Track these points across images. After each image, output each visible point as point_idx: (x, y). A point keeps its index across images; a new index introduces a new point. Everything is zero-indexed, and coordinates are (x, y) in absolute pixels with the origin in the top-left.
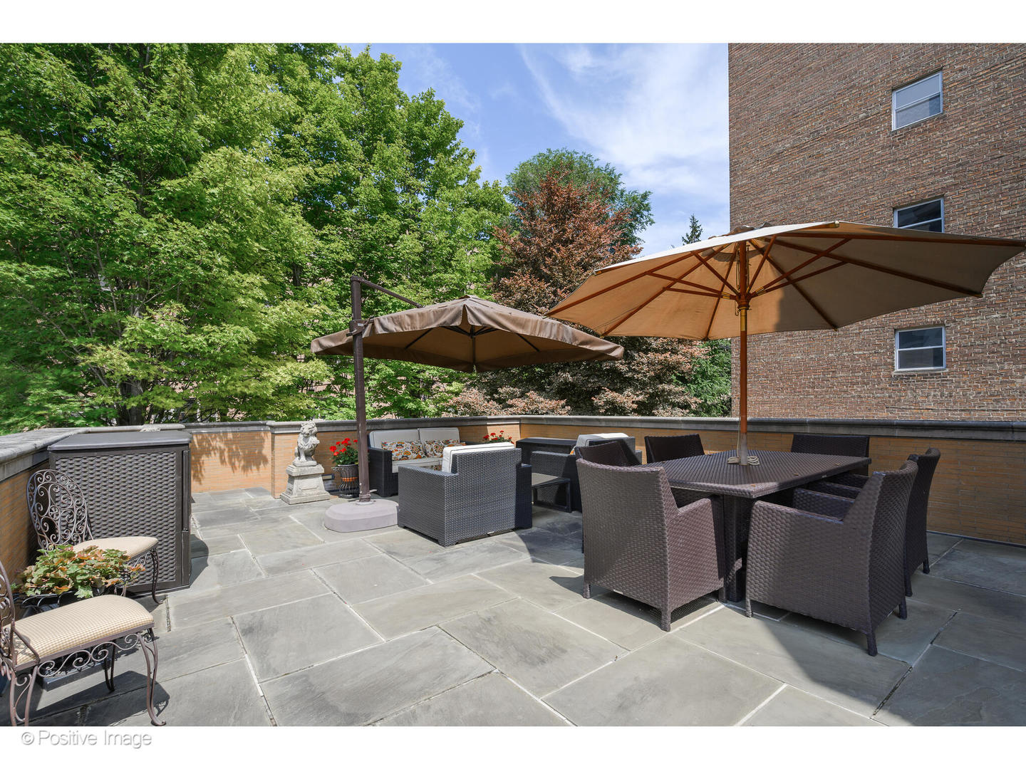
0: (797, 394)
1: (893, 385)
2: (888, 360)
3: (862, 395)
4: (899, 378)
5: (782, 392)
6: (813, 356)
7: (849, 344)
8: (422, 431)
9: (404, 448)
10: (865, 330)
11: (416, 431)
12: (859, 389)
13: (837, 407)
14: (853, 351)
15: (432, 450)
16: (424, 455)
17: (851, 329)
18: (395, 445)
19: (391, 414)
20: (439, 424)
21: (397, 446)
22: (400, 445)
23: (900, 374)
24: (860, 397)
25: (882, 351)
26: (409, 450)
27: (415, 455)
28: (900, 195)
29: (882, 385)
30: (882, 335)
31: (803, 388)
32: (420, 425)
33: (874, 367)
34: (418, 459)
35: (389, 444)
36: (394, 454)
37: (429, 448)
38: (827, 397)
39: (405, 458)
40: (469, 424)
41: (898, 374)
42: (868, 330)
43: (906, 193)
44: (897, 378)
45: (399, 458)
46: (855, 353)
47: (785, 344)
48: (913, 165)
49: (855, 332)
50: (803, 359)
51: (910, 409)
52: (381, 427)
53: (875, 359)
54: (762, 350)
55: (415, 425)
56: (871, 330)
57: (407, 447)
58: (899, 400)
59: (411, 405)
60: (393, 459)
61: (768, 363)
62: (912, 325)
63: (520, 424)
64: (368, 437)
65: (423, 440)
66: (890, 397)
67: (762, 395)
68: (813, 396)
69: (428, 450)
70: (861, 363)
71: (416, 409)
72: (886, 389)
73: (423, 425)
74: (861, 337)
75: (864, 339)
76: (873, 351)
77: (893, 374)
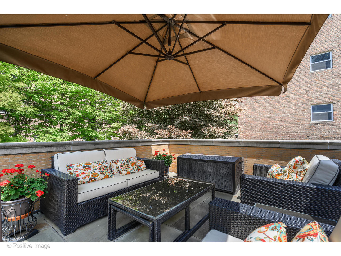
0: (268, 131)
1: (311, 127)
2: (308, 117)
3: (297, 132)
4: (314, 124)
5: (261, 130)
6: (275, 115)
7: (291, 110)
8: (107, 151)
9: (92, 170)
10: (298, 105)
11: (101, 152)
12: (295, 129)
13: (286, 137)
14: (292, 113)
15: (117, 168)
16: (111, 175)
17: (291, 104)
18: (81, 167)
19: (80, 138)
20: (119, 145)
21: (84, 167)
22: (87, 167)
23: (314, 123)
24: (296, 132)
25: (306, 113)
26: (97, 171)
27: (103, 176)
28: (313, 50)
29: (306, 127)
30: (305, 107)
31: (271, 128)
32: (105, 146)
33: (302, 120)
34: (106, 180)
35: (75, 166)
36: (81, 178)
37: (114, 166)
38: (281, 132)
39: (93, 180)
40: (140, 144)
41: (313, 123)
42: (299, 105)
43: (316, 49)
44: (312, 124)
45: (85, 181)
46: (293, 114)
47: (262, 110)
48: (319, 38)
49: (293, 105)
50: (270, 116)
51: (318, 137)
52: (67, 148)
53: (303, 117)
54: (252, 112)
55: (101, 146)
56: (301, 105)
57: (95, 167)
58: (313, 134)
59: (92, 134)
60: (79, 183)
61: (255, 118)
62: (319, 103)
63: (169, 144)
64: (52, 158)
65: (109, 160)
66: (309, 132)
67: (252, 131)
68: (275, 132)
69: (114, 168)
70: (296, 118)
71: (95, 136)
72: (307, 129)
73: (108, 146)
74: (296, 108)
75: (297, 108)
76: (302, 114)
77: (310, 123)
